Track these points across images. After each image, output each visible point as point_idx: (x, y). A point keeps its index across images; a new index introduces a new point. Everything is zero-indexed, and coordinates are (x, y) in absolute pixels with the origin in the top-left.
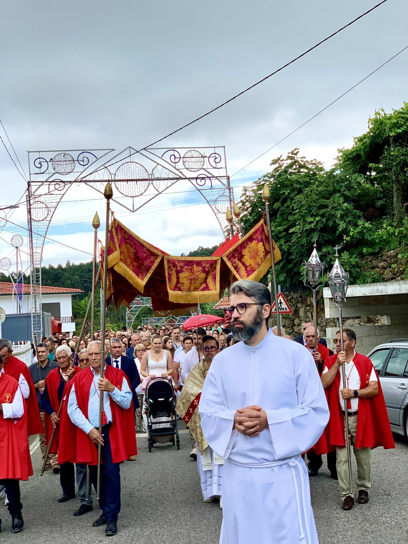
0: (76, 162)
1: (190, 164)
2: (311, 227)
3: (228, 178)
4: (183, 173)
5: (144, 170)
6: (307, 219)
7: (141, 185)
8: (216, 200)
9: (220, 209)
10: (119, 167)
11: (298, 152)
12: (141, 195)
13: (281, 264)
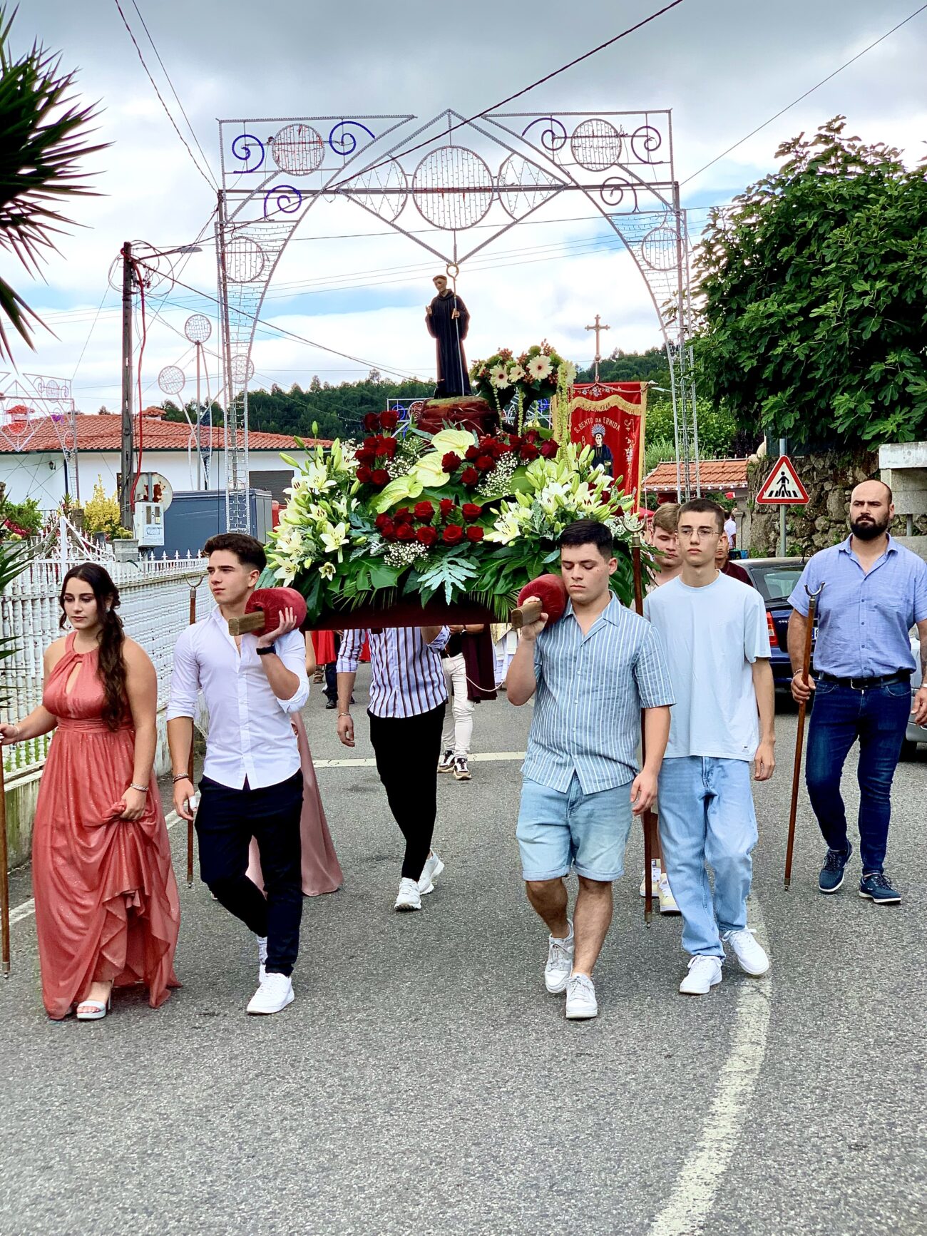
0: (327, 146)
1: (588, 154)
2: (863, 305)
3: (676, 187)
4: (571, 174)
5: (482, 167)
6: (855, 286)
7: (473, 202)
8: (644, 241)
9: (653, 261)
10: (425, 159)
11: (842, 126)
12: (473, 224)
13: (790, 391)
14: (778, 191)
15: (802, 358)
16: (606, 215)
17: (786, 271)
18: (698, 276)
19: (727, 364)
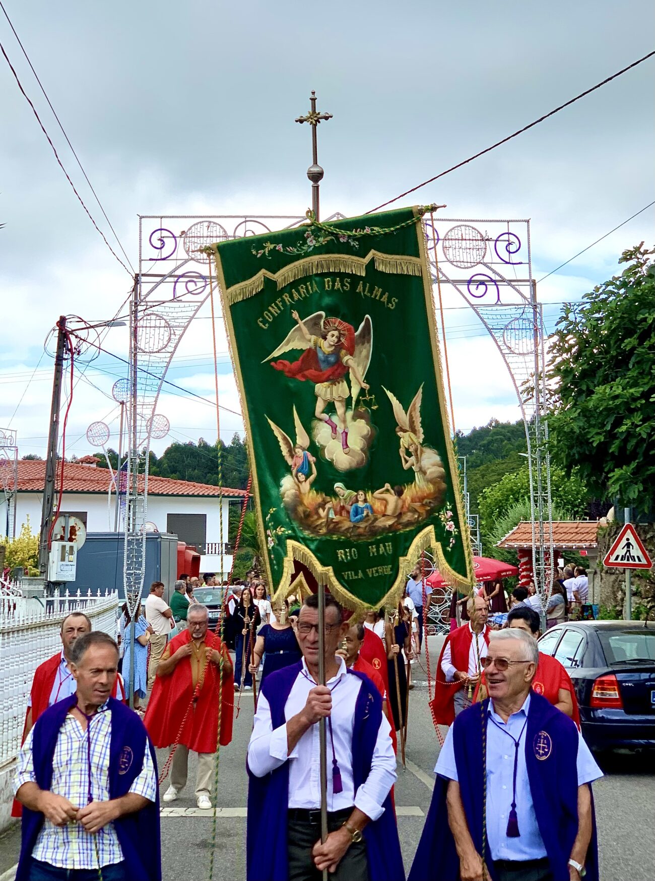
1: (457, 253)
3: (534, 284)
4: (442, 270)
8: (506, 328)
9: (513, 346)
13: (633, 465)
14: (622, 291)
15: (645, 436)
16: (472, 305)
17: (630, 359)
18: (553, 361)
19: (578, 437)
